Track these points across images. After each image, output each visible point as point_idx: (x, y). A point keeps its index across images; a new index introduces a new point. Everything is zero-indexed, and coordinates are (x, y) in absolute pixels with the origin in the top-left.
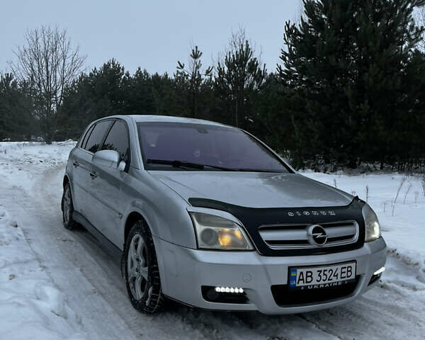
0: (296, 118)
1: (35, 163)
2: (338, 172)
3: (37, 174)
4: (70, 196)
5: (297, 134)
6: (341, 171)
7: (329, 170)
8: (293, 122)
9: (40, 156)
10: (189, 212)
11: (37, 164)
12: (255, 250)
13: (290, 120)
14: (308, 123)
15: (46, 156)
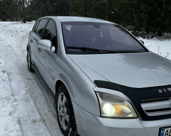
0: (136, 12)
1: (19, 32)
2: (154, 38)
3: (19, 38)
4: (30, 56)
5: (136, 20)
6: (156, 38)
7: (150, 37)
8: (134, 14)
9: (21, 29)
10: (95, 91)
11: (19, 33)
12: (138, 117)
13: (133, 13)
14: (142, 15)
15: (23, 29)
